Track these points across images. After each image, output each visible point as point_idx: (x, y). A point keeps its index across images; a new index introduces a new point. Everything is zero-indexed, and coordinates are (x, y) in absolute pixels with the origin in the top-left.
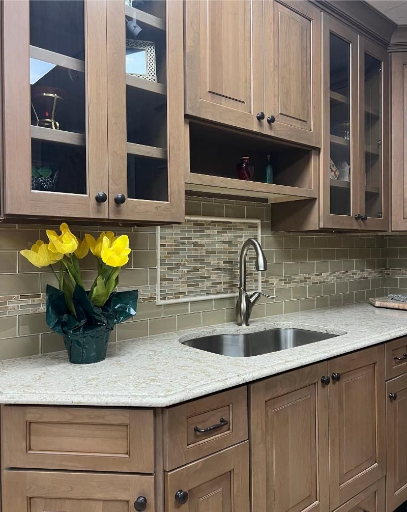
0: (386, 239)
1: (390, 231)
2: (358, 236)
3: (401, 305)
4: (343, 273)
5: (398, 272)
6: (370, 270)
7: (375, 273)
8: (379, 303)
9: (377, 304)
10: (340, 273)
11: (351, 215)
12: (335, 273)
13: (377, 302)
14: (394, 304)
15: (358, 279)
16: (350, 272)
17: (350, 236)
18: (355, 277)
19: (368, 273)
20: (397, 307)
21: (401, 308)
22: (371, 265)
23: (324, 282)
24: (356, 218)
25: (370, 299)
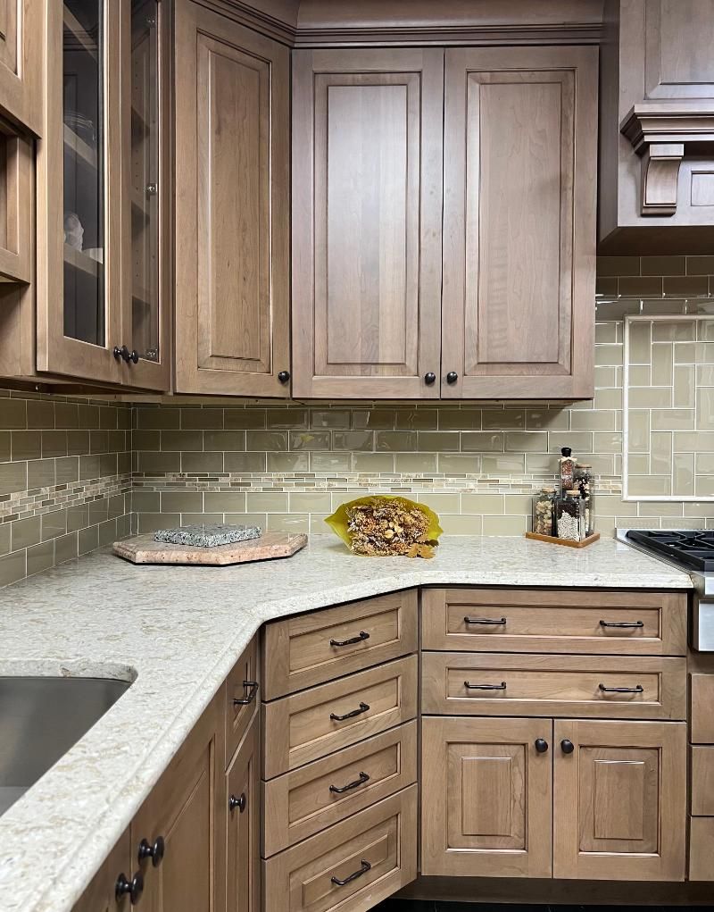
0: (134, 411)
1: (171, 393)
2: (85, 401)
3: (194, 554)
4: (58, 489)
5: (160, 480)
6: (107, 479)
7: (116, 483)
8: (145, 554)
9: (141, 556)
10: (51, 490)
11: (107, 347)
12: (38, 492)
13: (138, 554)
14: (179, 554)
15: (87, 499)
16: (70, 486)
17: (70, 400)
18: (81, 496)
19: (103, 486)
20: (185, 560)
21: (194, 560)
22: (107, 467)
23: (15, 517)
24: (116, 355)
25: (116, 544)
